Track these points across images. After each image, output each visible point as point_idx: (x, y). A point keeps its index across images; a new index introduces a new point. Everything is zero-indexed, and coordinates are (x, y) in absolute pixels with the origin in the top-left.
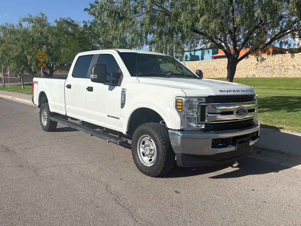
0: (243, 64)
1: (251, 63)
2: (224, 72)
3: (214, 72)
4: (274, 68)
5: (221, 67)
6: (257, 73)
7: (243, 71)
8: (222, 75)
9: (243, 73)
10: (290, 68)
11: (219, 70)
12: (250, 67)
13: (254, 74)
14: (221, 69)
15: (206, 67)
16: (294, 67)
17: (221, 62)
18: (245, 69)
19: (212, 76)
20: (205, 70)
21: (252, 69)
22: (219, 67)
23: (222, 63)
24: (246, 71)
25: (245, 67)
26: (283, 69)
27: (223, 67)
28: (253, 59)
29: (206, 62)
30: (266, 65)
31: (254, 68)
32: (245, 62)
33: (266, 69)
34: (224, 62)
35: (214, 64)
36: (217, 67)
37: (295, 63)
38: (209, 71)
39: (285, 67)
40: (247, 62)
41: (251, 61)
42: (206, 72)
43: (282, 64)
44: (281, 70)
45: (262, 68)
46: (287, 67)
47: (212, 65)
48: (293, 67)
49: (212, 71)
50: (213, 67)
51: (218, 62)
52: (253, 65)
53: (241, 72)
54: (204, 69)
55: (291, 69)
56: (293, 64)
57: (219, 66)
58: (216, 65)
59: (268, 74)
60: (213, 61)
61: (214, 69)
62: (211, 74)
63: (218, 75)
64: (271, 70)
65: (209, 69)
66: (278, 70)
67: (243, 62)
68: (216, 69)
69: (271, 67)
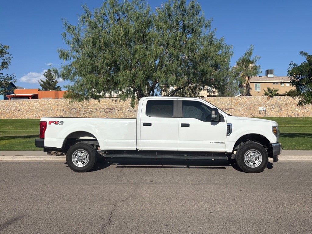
0: (49, 106)
1: (58, 105)
2: (28, 113)
3: (16, 113)
4: (80, 110)
5: (25, 108)
6: (64, 114)
7: (50, 112)
8: (27, 116)
9: (50, 114)
10: (93, 110)
11: (22, 111)
12: (56, 109)
13: (62, 115)
14: (25, 110)
15: (6, 107)
16: (97, 110)
17: (24, 102)
18: (52, 110)
19: (14, 116)
20: (4, 110)
21: (59, 111)
22: (22, 108)
23: (25, 104)
24: (53, 113)
25: (52, 108)
26: (88, 111)
27: (27, 108)
28: (59, 102)
29: (5, 102)
30: (72, 107)
31: (61, 110)
32: (51, 104)
33: (73, 111)
34: (27, 103)
35: (15, 104)
36: (20, 108)
37: (97, 107)
38: (9, 112)
39: (89, 110)
40: (53, 104)
41: (58, 103)
42: (6, 112)
43: (86, 107)
44: (86, 112)
45: (69, 110)
46: (91, 110)
47: (13, 106)
48: (95, 110)
49: (13, 112)
50: (15, 107)
51: (21, 103)
52: (60, 107)
53: (47, 113)
54: (2, 110)
55: (94, 112)
56: (95, 107)
57: (22, 106)
58: (19, 105)
59: (75, 115)
60: (14, 102)
61: (16, 109)
62: (12, 115)
63: (21, 116)
64: (77, 112)
65: (10, 110)
66: (83, 112)
67: (49, 104)
68: (18, 110)
69: (77, 109)
